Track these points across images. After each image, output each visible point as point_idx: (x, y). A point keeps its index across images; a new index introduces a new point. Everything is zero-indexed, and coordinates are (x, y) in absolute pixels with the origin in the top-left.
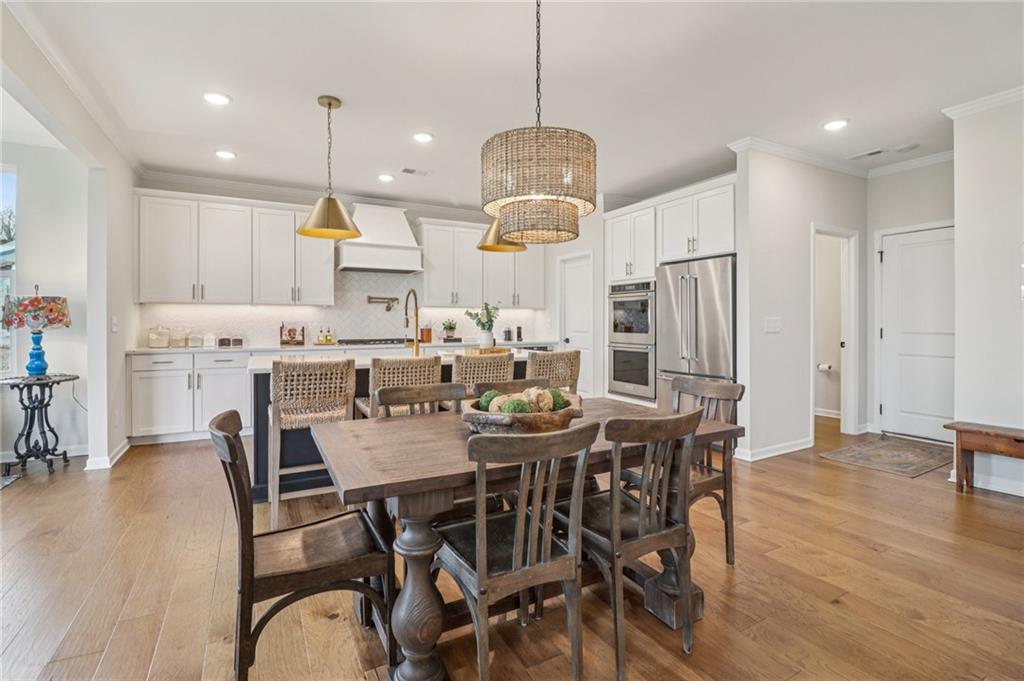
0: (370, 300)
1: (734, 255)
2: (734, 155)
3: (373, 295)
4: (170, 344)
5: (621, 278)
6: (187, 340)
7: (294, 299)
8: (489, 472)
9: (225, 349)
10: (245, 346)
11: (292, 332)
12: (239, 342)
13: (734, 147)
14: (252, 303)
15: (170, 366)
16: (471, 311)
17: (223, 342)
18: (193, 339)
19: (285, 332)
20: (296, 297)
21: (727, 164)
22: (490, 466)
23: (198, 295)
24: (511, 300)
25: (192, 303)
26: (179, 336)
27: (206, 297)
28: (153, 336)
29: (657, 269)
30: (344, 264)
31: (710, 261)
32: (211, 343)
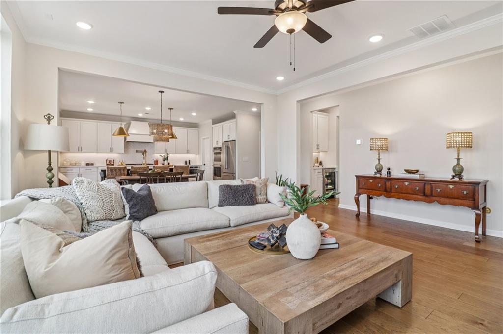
0: (137, 151)
1: (235, 141)
2: (235, 114)
3: (138, 149)
4: (70, 165)
5: (215, 145)
6: (76, 164)
7: (111, 151)
8: (142, 179)
9: (88, 166)
10: (94, 166)
11: (110, 161)
12: (92, 164)
13: (235, 112)
14: (97, 152)
15: (72, 171)
16: (161, 155)
17: (88, 165)
18: (78, 164)
19: (108, 161)
20: (111, 150)
21: (232, 116)
22: (142, 177)
23: (80, 150)
24: (186, 151)
25: (77, 152)
26: (74, 162)
27: (83, 150)
28: (65, 162)
29: (222, 143)
30: (127, 140)
31: (229, 142)
32: (83, 164)
